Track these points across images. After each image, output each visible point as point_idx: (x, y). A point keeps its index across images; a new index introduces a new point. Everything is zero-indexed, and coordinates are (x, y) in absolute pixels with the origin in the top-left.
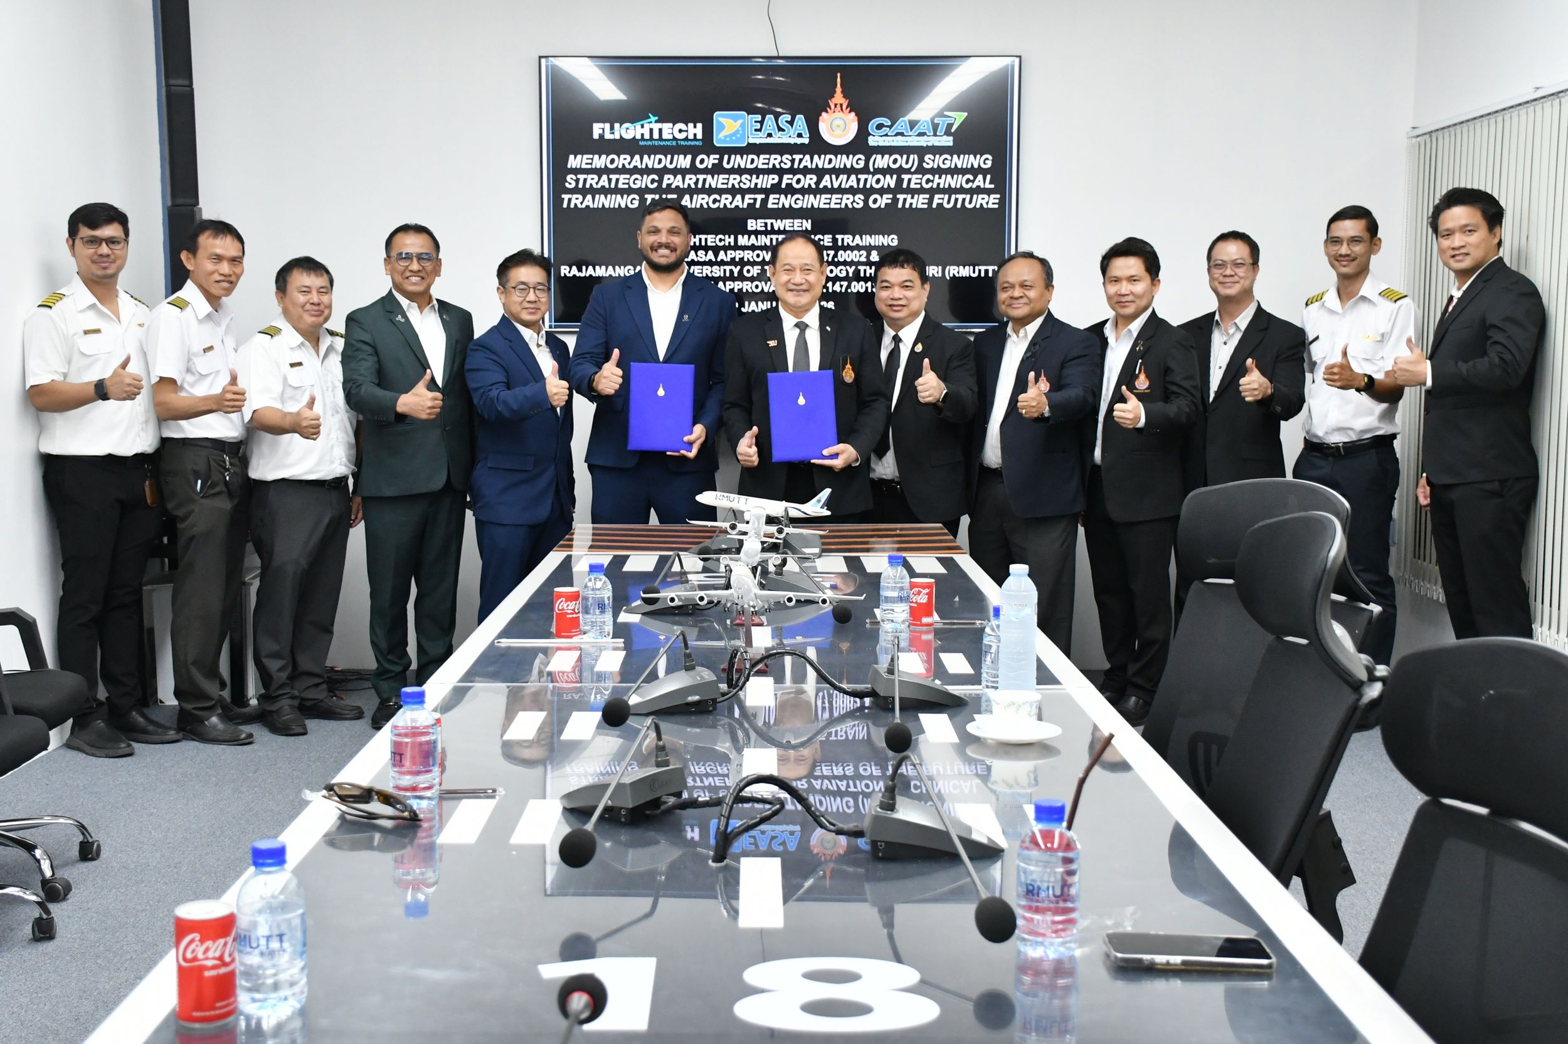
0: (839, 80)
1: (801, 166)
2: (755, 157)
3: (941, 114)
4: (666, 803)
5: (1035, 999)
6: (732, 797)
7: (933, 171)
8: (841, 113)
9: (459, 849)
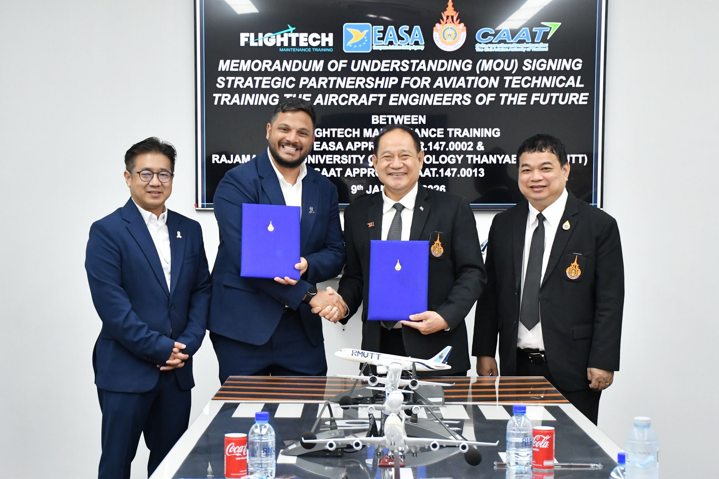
1: (418, 70)
2: (378, 62)
3: (538, 23)
8: (452, 24)
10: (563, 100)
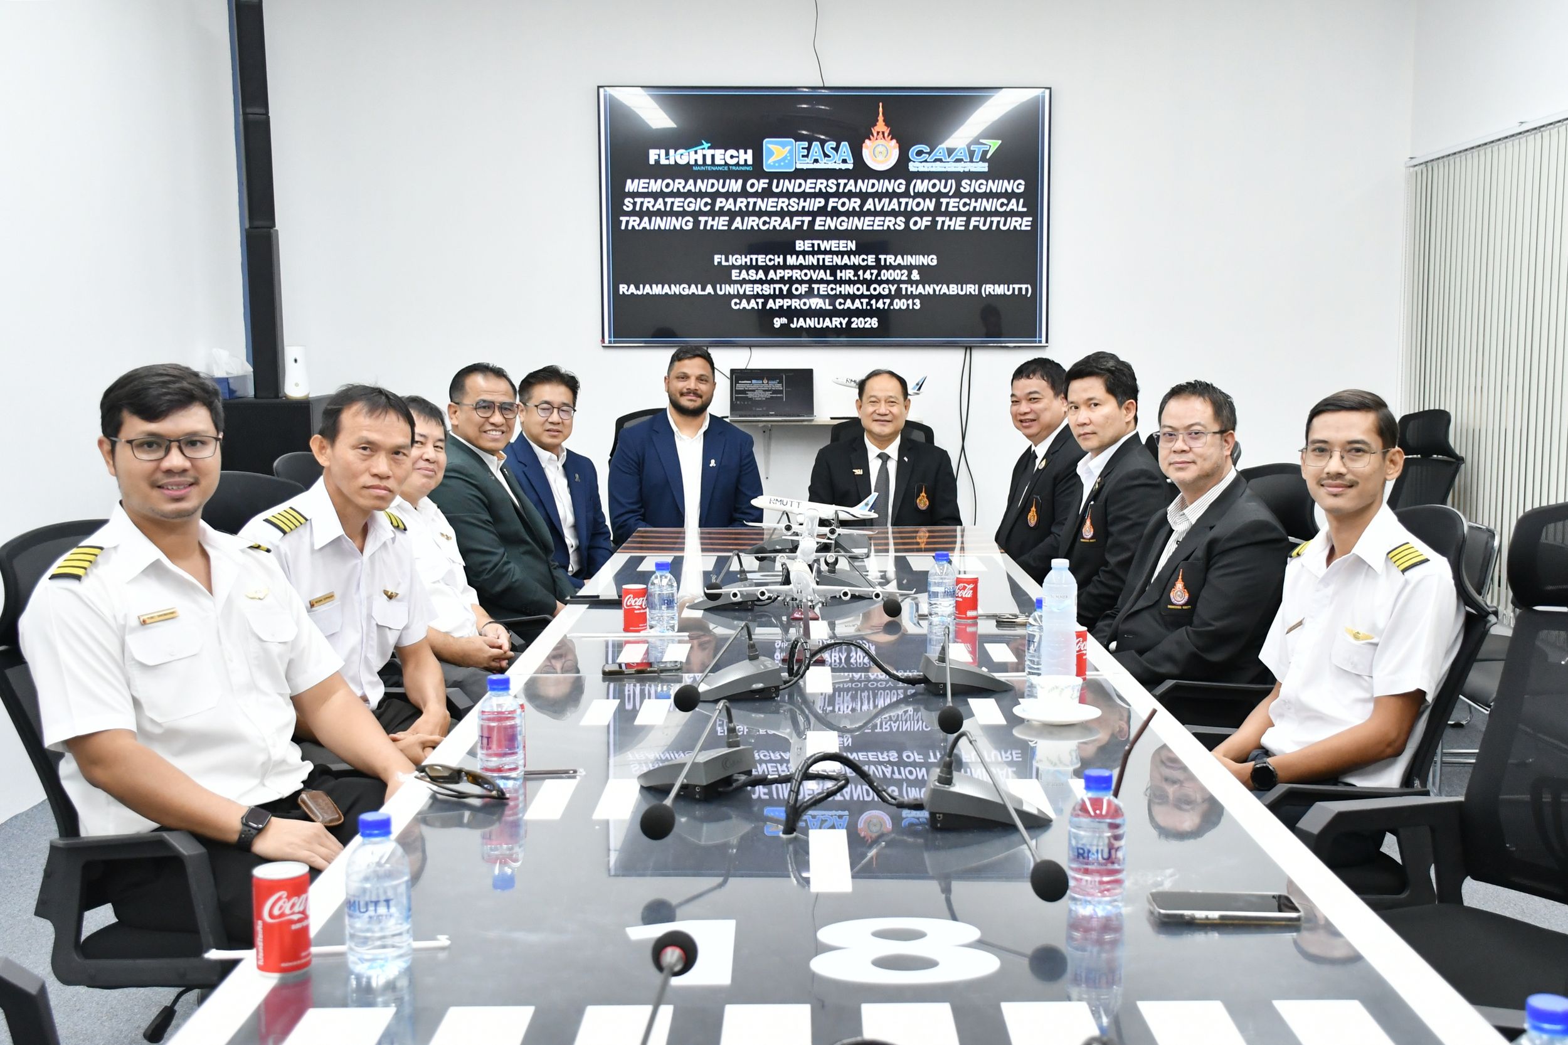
0: (881, 109)
1: (846, 191)
2: (802, 181)
3: (976, 141)
4: (737, 780)
5: (1086, 953)
6: (801, 773)
7: (969, 195)
8: (883, 141)
9: (544, 825)
10: (1005, 225)
